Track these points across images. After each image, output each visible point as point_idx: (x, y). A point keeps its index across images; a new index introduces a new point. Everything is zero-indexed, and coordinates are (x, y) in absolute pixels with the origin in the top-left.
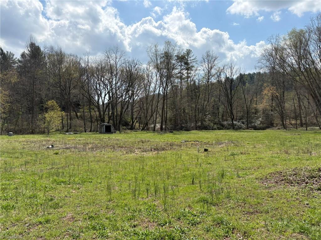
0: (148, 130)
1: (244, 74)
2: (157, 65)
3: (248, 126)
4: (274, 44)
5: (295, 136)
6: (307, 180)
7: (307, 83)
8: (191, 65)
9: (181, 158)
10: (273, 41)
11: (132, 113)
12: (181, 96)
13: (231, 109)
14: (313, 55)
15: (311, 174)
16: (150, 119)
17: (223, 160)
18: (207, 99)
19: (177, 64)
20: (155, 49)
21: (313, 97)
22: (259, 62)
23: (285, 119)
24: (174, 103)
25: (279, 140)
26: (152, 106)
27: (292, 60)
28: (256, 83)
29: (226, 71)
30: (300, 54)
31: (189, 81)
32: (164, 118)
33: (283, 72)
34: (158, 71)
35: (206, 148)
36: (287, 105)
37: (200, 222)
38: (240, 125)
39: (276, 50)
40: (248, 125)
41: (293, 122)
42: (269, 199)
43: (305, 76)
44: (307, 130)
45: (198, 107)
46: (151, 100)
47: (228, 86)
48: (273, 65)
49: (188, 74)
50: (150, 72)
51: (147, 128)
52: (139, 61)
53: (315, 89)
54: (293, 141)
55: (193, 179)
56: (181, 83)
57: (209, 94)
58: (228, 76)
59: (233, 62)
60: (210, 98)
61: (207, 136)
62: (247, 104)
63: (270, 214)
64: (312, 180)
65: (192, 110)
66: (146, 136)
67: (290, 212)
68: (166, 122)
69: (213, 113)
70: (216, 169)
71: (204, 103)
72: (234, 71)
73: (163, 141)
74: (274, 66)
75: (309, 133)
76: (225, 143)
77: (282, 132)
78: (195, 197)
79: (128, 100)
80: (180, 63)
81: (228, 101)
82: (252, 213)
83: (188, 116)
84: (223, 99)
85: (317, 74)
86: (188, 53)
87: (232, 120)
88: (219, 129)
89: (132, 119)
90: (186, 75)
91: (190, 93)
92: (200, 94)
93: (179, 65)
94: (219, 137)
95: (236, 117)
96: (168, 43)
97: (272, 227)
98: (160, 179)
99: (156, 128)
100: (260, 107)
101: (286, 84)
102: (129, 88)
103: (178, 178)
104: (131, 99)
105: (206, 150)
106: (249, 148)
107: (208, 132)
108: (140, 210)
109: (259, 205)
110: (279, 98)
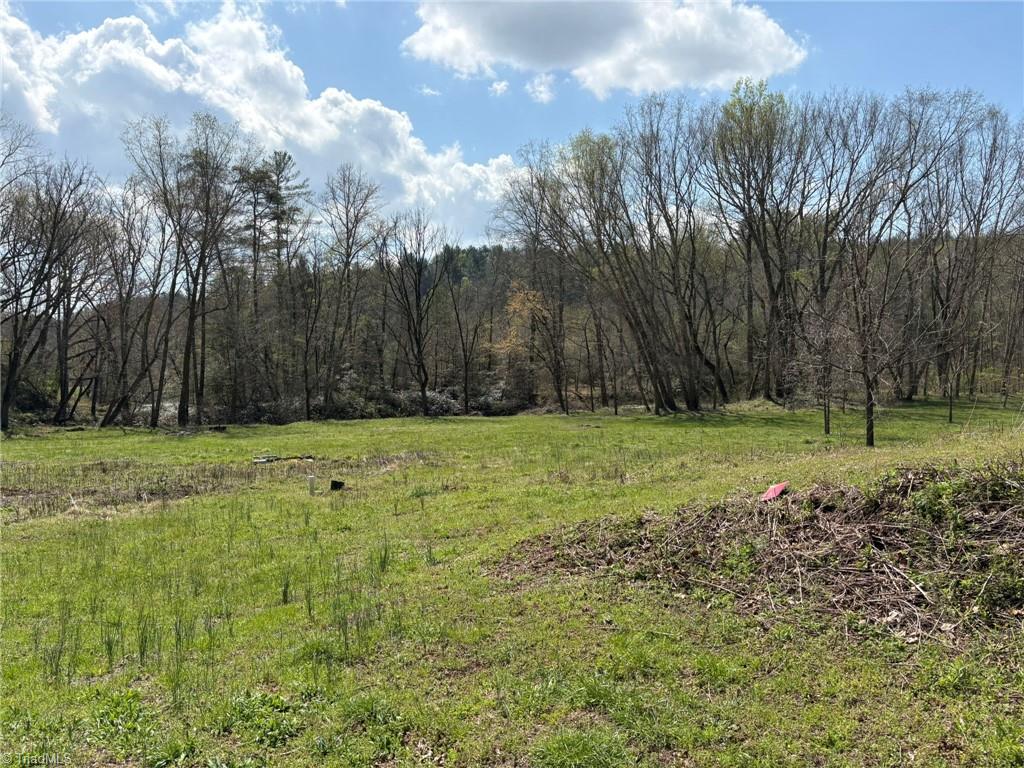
0: (131, 425)
1: (457, 247)
2: (165, 194)
3: (466, 406)
4: (535, 169)
5: (587, 432)
6: (611, 554)
7: (616, 285)
8: (290, 204)
9: (249, 517)
10: (535, 158)
11: (63, 360)
12: (256, 305)
13: (420, 352)
14: (631, 210)
15: (620, 536)
16: (137, 382)
17: (390, 514)
18: (345, 321)
19: (241, 198)
20: (155, 137)
21: (630, 324)
22: (496, 217)
23: (565, 382)
24: (229, 328)
25: (549, 444)
26: (145, 337)
27: (581, 219)
28: (491, 279)
29: (402, 235)
30: (601, 205)
31: (283, 257)
32: (191, 381)
33: (560, 251)
34: (170, 215)
35: (338, 479)
36: (570, 345)
37: (301, 729)
38: (447, 403)
39: (542, 184)
40: (467, 403)
41: (585, 392)
42: (513, 621)
43: (611, 267)
44: (616, 414)
45: (313, 343)
46: (141, 317)
47: (409, 283)
48: (533, 229)
49: (279, 232)
50: (138, 216)
51: (124, 418)
52: (90, 173)
53: (636, 303)
54: (584, 446)
55: (287, 586)
56: (256, 261)
57: (349, 303)
58: (409, 252)
59: (423, 209)
60: (354, 318)
61: (345, 438)
62: (464, 338)
63: (513, 666)
64: (623, 551)
65: (294, 355)
66: (119, 446)
67: (565, 650)
68: (200, 394)
69: (366, 365)
70: (367, 543)
71: (334, 333)
72: (427, 236)
73: (185, 460)
74: (537, 233)
75: (623, 422)
76: (397, 458)
77: (557, 420)
78: (290, 645)
79: (45, 312)
80: (251, 194)
81: (409, 328)
82: (463, 671)
83: (281, 374)
84: (394, 320)
85: (640, 264)
86: (278, 165)
87: (423, 386)
88: (383, 417)
89: (63, 382)
90: (273, 236)
91: (288, 296)
92: (319, 302)
93: (249, 202)
94: (382, 441)
95: (434, 378)
96: (208, 120)
97: (517, 702)
98: (166, 597)
99: (163, 416)
100: (502, 348)
101: (567, 285)
102: (50, 267)
103: (235, 587)
104: (56, 306)
105: (337, 486)
106: (468, 470)
107: (347, 425)
108: (75, 723)
109: (485, 643)
110: (550, 325)
